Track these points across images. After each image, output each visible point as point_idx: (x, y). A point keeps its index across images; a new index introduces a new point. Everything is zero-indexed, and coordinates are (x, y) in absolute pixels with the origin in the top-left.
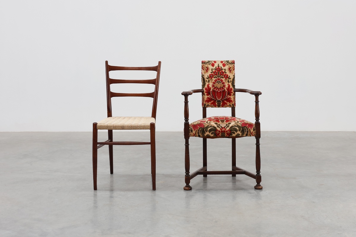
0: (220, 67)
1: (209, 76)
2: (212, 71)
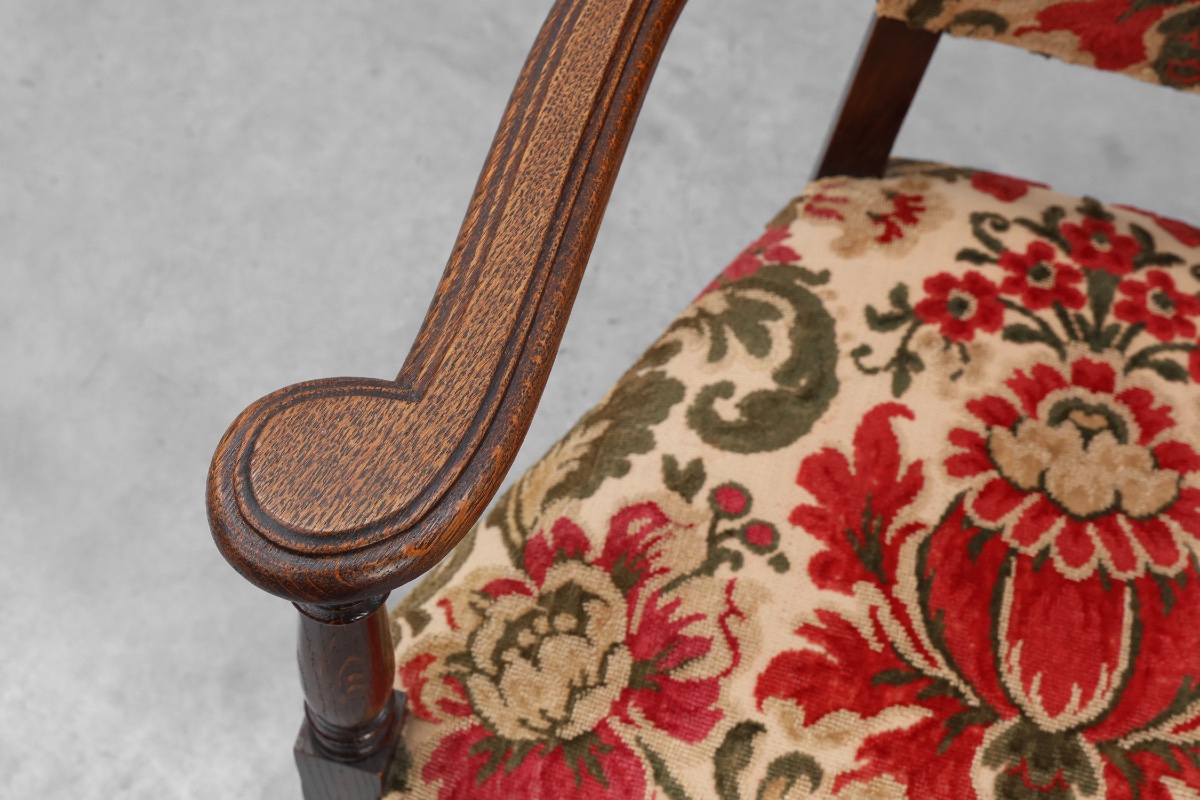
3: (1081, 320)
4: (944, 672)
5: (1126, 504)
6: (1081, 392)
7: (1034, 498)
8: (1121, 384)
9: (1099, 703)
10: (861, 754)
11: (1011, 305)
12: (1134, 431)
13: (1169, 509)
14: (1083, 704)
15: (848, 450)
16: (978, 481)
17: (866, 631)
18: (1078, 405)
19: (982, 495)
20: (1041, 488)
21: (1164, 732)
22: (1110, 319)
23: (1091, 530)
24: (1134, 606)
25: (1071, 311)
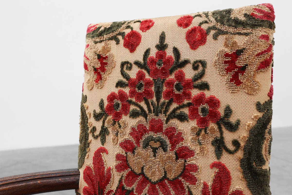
0: (169, 53)
1: (106, 103)
2: (122, 78)
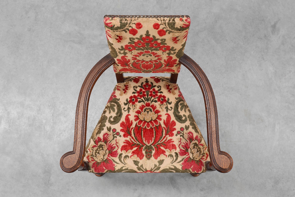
3: (146, 98)
4: (138, 143)
5: (152, 119)
6: (147, 107)
7: (144, 121)
8: (151, 105)
9: (153, 141)
10: (132, 153)
11: (138, 98)
12: (153, 110)
13: (157, 118)
14: (151, 142)
15: (124, 121)
16: (138, 121)
17: (130, 141)
18: (147, 109)
19: (139, 122)
20: (144, 120)
21: (159, 142)
22: (149, 97)
23: (150, 123)
24: (155, 130)
25: (145, 97)
